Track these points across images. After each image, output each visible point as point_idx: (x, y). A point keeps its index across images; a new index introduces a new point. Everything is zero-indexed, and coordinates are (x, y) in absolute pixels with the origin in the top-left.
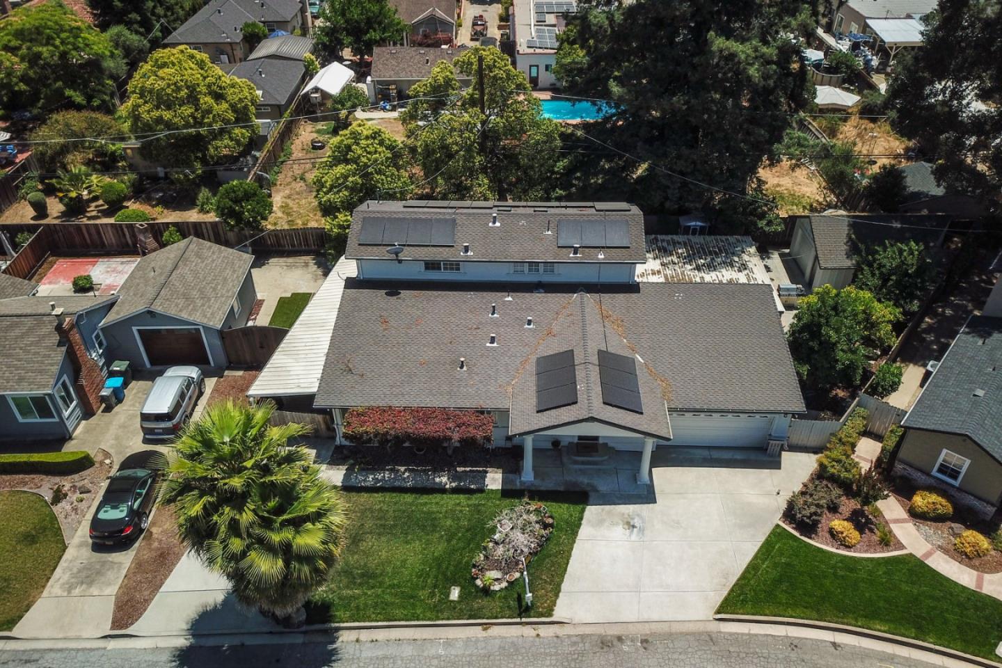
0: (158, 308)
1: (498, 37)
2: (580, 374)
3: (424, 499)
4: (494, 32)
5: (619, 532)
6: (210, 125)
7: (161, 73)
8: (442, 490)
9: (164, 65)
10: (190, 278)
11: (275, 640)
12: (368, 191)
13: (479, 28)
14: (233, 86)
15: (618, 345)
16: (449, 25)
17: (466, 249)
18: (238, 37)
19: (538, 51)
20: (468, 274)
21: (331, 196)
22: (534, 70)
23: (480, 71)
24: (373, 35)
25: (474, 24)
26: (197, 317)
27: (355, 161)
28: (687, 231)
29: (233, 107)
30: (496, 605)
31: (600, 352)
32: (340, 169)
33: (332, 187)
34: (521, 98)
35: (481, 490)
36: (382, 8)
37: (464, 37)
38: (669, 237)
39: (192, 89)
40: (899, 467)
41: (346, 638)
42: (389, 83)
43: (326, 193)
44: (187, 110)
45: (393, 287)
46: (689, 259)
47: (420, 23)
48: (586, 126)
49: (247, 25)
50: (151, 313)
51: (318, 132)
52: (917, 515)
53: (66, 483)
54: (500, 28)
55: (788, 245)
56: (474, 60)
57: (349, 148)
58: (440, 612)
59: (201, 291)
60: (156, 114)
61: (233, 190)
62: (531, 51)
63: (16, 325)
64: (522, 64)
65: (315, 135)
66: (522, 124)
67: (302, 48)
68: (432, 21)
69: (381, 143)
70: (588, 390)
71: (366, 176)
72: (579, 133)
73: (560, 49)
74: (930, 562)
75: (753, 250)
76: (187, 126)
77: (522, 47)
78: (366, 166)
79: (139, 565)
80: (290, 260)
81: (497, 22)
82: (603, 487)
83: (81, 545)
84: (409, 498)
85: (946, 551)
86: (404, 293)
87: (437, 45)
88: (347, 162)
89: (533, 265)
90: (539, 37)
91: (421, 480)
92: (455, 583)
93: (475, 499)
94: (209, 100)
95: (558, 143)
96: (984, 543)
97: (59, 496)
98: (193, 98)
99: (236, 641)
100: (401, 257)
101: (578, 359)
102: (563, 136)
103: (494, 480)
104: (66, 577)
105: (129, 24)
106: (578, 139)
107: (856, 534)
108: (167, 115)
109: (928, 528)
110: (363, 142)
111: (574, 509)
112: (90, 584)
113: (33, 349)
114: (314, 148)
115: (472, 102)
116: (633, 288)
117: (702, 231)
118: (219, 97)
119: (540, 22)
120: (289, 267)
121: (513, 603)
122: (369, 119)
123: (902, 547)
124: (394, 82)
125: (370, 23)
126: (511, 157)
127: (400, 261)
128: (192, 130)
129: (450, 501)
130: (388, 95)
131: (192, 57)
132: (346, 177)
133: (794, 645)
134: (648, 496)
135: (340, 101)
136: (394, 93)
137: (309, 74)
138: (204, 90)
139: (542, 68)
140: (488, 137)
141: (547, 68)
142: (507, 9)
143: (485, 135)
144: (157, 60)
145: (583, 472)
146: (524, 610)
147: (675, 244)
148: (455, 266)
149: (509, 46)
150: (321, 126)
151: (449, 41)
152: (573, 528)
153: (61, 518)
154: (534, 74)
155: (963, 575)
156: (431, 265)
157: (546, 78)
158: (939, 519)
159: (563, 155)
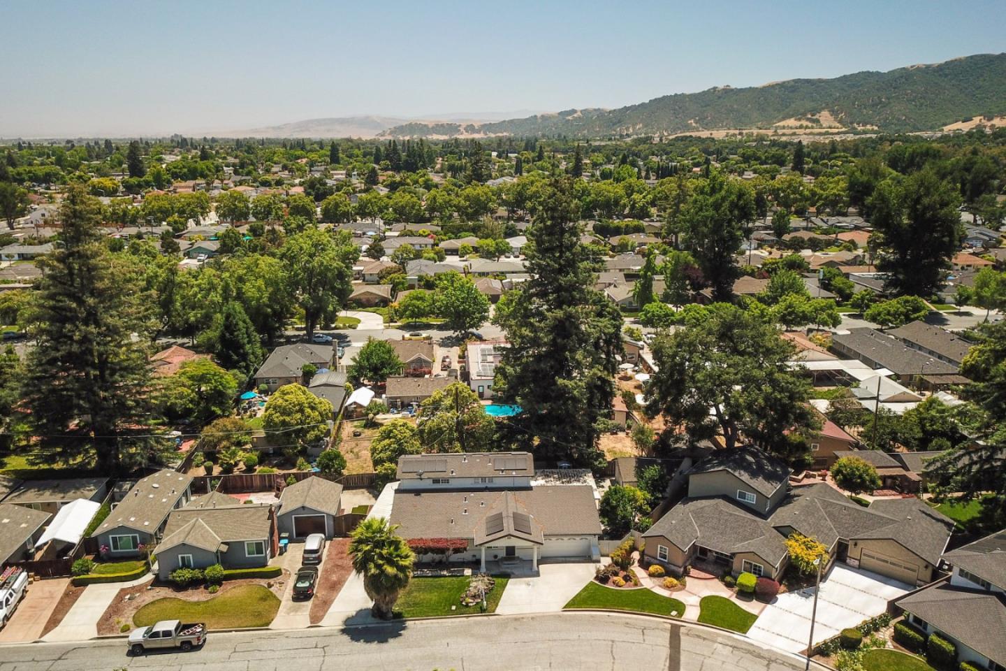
0: (307, 505)
1: (458, 368)
2: (505, 521)
3: (437, 579)
4: (456, 366)
5: (524, 586)
6: (309, 424)
7: (286, 397)
8: (445, 576)
9: (288, 393)
10: (317, 493)
11: (381, 625)
12: (401, 451)
13: (446, 364)
14: (321, 403)
15: (522, 510)
16: (429, 363)
17: (452, 472)
18: (300, 374)
19: (483, 378)
20: (454, 484)
21: (381, 455)
22: (481, 388)
23: (457, 394)
24: (385, 371)
25: (443, 361)
26: (323, 510)
27: (395, 437)
28: (561, 467)
29: (321, 414)
30: (471, 610)
31: (514, 513)
32: (387, 441)
33: (382, 450)
34: (475, 405)
35: (463, 576)
36: (390, 357)
37: (437, 369)
38: (550, 470)
39: (301, 405)
40: (646, 558)
41: (408, 624)
42: (396, 398)
43: (378, 454)
44: (299, 416)
45: (418, 492)
46: (559, 479)
47: (412, 362)
48: (509, 418)
49: (305, 366)
50: (303, 507)
51: (355, 427)
52: (651, 575)
53: (272, 581)
54: (459, 362)
55: (614, 475)
56: (453, 389)
57: (391, 431)
58: (448, 613)
59: (323, 499)
60: (281, 418)
61: (329, 454)
62: (479, 378)
63: (247, 512)
64: (474, 386)
65: (353, 429)
66: (476, 417)
67: (341, 379)
68: (419, 361)
69: (407, 428)
70: (508, 525)
71: (400, 445)
72: (505, 422)
73: (495, 377)
74: (653, 590)
75: (591, 474)
76: (297, 424)
77: (473, 376)
78: (400, 439)
79: (315, 606)
80: (354, 491)
81: (457, 359)
82: (516, 572)
83: (287, 600)
84: (430, 579)
85: (660, 586)
86: (423, 494)
87: (421, 375)
88: (390, 438)
89: (483, 479)
90: (484, 370)
91: (434, 574)
92: (454, 605)
93: (460, 579)
94: (309, 410)
95: (494, 426)
96: (675, 581)
97: (270, 586)
98: (301, 411)
99: (364, 626)
100: (422, 477)
101: (504, 515)
102: (496, 423)
103: (468, 572)
104: (285, 610)
105: (239, 368)
106: (505, 424)
107: (624, 582)
108: (287, 419)
109: (655, 580)
110: (399, 428)
111: (505, 580)
112: (297, 611)
113: (257, 522)
114: (355, 435)
115: (452, 408)
116: (530, 488)
117: (569, 467)
118: (313, 408)
119: (484, 361)
120: (354, 494)
121: (479, 609)
122: (387, 419)
123: (642, 585)
124: (400, 398)
125: (383, 365)
126: (471, 434)
127: (421, 479)
128: (300, 427)
129: (450, 579)
130: (394, 405)
131: (300, 389)
132: (390, 445)
133: (592, 616)
134: (537, 574)
135: (369, 409)
136: (399, 403)
137: (348, 394)
138: (307, 405)
139: (486, 388)
140: (460, 424)
141: (489, 387)
142: (463, 352)
143: (458, 423)
144: (284, 391)
145: (508, 568)
146: (482, 610)
147: (553, 473)
148: (447, 481)
149: (466, 376)
150: (356, 423)
151: (430, 373)
152: (504, 586)
153: (274, 592)
154: (481, 391)
155: (665, 593)
156: (436, 481)
157: (488, 393)
158: (660, 575)
159: (496, 432)
